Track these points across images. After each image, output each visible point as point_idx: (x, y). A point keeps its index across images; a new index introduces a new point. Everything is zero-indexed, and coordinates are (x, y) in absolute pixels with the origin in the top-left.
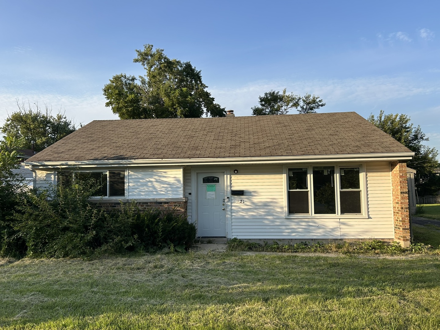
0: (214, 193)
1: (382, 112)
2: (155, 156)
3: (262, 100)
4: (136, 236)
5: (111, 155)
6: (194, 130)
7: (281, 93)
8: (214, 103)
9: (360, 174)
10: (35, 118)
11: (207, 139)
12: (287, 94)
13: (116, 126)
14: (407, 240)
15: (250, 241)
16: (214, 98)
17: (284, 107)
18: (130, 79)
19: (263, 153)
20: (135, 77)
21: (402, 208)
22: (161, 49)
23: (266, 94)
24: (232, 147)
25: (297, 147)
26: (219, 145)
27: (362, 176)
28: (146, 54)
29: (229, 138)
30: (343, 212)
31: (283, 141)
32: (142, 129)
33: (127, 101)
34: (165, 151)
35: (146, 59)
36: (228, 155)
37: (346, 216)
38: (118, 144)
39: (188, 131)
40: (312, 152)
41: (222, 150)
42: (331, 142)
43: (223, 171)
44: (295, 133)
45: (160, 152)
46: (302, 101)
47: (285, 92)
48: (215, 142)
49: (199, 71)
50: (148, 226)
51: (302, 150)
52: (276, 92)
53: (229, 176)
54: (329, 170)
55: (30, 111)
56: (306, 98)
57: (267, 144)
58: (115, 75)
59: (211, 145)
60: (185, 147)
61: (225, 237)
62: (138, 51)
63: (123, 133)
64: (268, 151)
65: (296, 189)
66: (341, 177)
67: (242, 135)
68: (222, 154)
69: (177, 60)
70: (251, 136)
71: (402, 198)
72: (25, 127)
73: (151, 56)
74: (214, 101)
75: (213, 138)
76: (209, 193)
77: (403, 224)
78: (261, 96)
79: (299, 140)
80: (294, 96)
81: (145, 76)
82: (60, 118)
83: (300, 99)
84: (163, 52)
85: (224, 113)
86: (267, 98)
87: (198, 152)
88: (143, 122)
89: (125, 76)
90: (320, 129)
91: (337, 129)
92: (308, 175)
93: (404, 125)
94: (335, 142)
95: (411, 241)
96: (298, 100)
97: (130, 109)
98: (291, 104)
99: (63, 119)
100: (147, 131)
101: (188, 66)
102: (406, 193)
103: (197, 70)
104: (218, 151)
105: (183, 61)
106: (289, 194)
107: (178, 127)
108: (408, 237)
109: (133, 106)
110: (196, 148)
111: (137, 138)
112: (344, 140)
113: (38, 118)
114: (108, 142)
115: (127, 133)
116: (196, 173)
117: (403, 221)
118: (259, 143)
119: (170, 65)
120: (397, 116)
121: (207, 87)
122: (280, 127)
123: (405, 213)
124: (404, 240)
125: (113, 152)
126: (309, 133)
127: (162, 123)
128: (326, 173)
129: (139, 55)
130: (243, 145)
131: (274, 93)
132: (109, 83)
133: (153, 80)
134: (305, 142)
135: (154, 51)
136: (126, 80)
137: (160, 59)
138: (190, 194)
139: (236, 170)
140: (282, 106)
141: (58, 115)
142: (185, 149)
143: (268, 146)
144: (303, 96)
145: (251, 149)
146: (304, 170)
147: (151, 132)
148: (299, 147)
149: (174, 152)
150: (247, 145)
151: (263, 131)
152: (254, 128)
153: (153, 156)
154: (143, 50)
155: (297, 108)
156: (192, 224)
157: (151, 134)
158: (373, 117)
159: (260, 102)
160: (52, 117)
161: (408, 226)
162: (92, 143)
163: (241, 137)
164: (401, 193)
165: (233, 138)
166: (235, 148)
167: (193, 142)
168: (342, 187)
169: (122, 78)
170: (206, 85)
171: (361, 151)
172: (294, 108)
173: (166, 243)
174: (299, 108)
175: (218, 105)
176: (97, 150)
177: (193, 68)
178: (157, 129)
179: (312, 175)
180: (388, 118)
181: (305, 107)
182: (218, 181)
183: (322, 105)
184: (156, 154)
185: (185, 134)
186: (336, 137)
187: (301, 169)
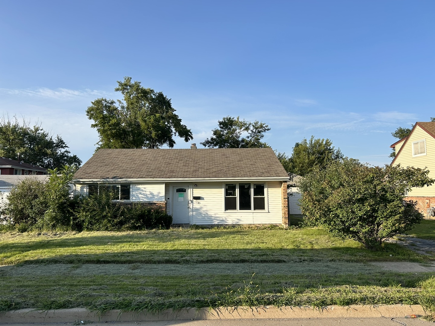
0: (183, 198)
1: (313, 137)
2: (149, 176)
3: (221, 123)
4: (141, 221)
5: (122, 175)
6: (171, 159)
7: (236, 119)
8: (182, 123)
9: (264, 189)
10: (14, 130)
11: (179, 165)
12: (240, 120)
13: (117, 154)
14: (287, 224)
15: (203, 226)
16: (181, 120)
17: (237, 130)
18: (110, 102)
19: (211, 175)
20: (114, 101)
21: (284, 207)
22: (138, 81)
23: (224, 119)
24: (194, 171)
25: (230, 172)
26: (186, 170)
27: (265, 190)
28: (126, 85)
29: (193, 165)
30: (255, 209)
31: (224, 168)
32: (136, 157)
33: (111, 124)
34: (154, 174)
35: (126, 89)
36: (191, 176)
37: (257, 211)
38: (124, 168)
39: (167, 159)
40: (237, 176)
41: (188, 173)
42: (250, 170)
43: (188, 185)
44: (231, 163)
45: (151, 174)
46: (252, 126)
47: (238, 119)
48: (184, 167)
49: (169, 99)
50: (147, 216)
51: (232, 174)
52: (232, 118)
53: (192, 189)
54: (248, 185)
55: (9, 123)
56: (255, 124)
57: (214, 170)
58: (97, 99)
59: (182, 170)
60: (166, 171)
61: (189, 224)
62: (119, 82)
63: (124, 160)
64: (214, 174)
65: (230, 196)
66: (255, 189)
67: (200, 163)
68: (188, 176)
69: (151, 89)
70: (206, 164)
71: (284, 201)
72: (4, 138)
73: (130, 86)
74: (181, 121)
75: (182, 165)
76: (180, 198)
77: (284, 215)
78: (220, 121)
79: (232, 167)
80: (245, 122)
81: (123, 100)
82: (37, 130)
83: (250, 124)
84: (140, 84)
85: (190, 133)
86: (225, 122)
87: (174, 174)
88: (136, 151)
89: (106, 100)
90: (246, 160)
91: (256, 160)
92: (237, 189)
93: (329, 147)
94: (252, 169)
95: (288, 225)
96: (249, 125)
97: (114, 131)
98: (243, 128)
99: (40, 130)
100: (140, 159)
101: (161, 95)
102: (286, 198)
103: (168, 98)
104: (185, 174)
105: (157, 91)
106: (226, 198)
107: (160, 156)
108: (287, 222)
109: (116, 129)
110: (173, 172)
111: (135, 164)
112: (257, 168)
113: (17, 129)
114: (116, 166)
115: (127, 160)
116: (172, 187)
117: (285, 214)
118: (210, 169)
119: (145, 94)
120: (323, 140)
121: (176, 110)
122: (223, 158)
123: (286, 209)
124: (285, 224)
125: (122, 173)
126: (239, 163)
127: (149, 152)
128: (246, 187)
129: (120, 85)
130: (200, 170)
131: (230, 118)
132: (91, 105)
133: (131, 106)
134: (236, 169)
135: (132, 82)
136: (106, 103)
137: (137, 90)
138: (169, 199)
139: (196, 185)
140: (236, 130)
141: (34, 127)
142: (166, 172)
143: (214, 171)
144: (253, 122)
145: (205, 173)
146: (234, 185)
147: (142, 159)
148: (231, 172)
149: (160, 174)
150: (203, 170)
151: (213, 161)
152: (208, 158)
153: (148, 176)
154: (123, 82)
155: (248, 132)
156: (170, 216)
157: (143, 161)
158: (305, 140)
159: (219, 125)
160: (29, 128)
161: (287, 216)
162: (106, 167)
163: (199, 165)
164: (284, 198)
165: (195, 165)
166: (196, 172)
167: (170, 168)
168: (255, 195)
169: (103, 101)
170: (175, 109)
171: (263, 176)
172: (246, 132)
173: (157, 225)
174: (250, 131)
175: (185, 126)
176: (112, 172)
177: (165, 97)
178: (146, 157)
179: (238, 189)
180: (317, 142)
181: (254, 131)
182: (185, 191)
183: (268, 130)
184: (149, 175)
185: (165, 162)
186: (254, 166)
187: (233, 184)
